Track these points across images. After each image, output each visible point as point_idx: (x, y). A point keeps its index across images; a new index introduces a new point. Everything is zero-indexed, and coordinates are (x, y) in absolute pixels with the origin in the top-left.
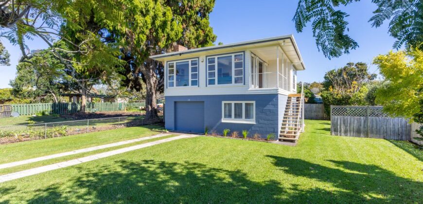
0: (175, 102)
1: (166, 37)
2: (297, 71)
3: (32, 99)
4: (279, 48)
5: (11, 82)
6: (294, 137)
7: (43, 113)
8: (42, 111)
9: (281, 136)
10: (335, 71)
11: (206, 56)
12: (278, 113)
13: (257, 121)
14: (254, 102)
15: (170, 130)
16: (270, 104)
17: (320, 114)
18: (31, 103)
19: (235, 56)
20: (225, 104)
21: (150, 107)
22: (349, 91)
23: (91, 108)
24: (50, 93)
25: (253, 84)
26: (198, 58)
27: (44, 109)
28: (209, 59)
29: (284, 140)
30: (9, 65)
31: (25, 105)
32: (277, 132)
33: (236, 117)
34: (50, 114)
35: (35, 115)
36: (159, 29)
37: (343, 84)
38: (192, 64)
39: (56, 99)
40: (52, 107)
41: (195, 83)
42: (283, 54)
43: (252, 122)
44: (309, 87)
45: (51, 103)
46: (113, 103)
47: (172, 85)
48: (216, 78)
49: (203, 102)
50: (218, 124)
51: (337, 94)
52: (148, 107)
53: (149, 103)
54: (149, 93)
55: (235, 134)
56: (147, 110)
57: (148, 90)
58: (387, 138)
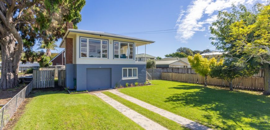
11: (114, 41)
13: (138, 77)
14: (137, 68)
16: (143, 69)
20: (124, 69)
26: (108, 40)
33: (129, 76)
43: (136, 78)
52: (10, 75)
53: (9, 70)
54: (9, 59)
55: (132, 85)
56: (8, 78)
57: (7, 56)
58: (157, 79)
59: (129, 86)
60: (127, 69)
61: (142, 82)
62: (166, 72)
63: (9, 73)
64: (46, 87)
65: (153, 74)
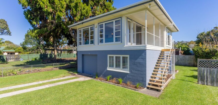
0: (83, 55)
1: (80, 14)
2: (172, 33)
3: (30, 52)
4: (147, 11)
5: (21, 44)
6: (161, 86)
7: (36, 59)
8: (35, 58)
9: (149, 84)
10: (204, 33)
11: (98, 23)
12: (146, 65)
13: (130, 71)
15: (79, 73)
16: (140, 57)
17: (192, 62)
18: (30, 54)
19: (116, 21)
20: (110, 57)
22: (215, 46)
23: (59, 56)
24: (39, 49)
25: (130, 42)
27: (36, 57)
28: (100, 25)
29: (152, 89)
30: (11, 35)
31: (27, 55)
32: (145, 81)
33: (116, 66)
34: (39, 59)
35: (31, 60)
36: (73, 8)
37: (210, 41)
38: (91, 30)
39: (42, 52)
40: (40, 56)
41: (92, 42)
42: (154, 18)
44: (188, 44)
45: (40, 54)
46: (71, 54)
47: (80, 44)
48: (104, 38)
49: (97, 55)
50: (105, 71)
51: (206, 49)
55: (114, 79)
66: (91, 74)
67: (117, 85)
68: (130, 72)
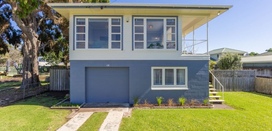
0: (87, 68)
11: (133, 16)
13: (189, 86)
14: (186, 68)
15: (82, 105)
16: (202, 69)
20: (155, 70)
21: (29, 73)
26: (122, 16)
32: (208, 96)
38: (113, 23)
41: (117, 45)
43: (185, 88)
47: (81, 46)
49: (128, 68)
50: (147, 92)
52: (27, 74)
53: (27, 68)
54: (28, 56)
55: (170, 102)
56: (26, 78)
57: (26, 53)
58: (244, 90)
59: (165, 103)
60: (164, 68)
61: (198, 97)
62: (267, 77)
63: (27, 72)
64: (63, 90)
65: (233, 80)
66: (108, 102)
67: (179, 107)
68: (188, 88)
